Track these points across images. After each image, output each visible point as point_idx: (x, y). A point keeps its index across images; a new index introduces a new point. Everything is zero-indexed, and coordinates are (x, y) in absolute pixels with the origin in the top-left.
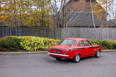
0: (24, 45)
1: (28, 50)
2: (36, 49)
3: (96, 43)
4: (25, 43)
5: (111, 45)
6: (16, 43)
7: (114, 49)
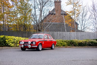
0: (9, 42)
1: (12, 46)
2: (18, 46)
3: (65, 42)
4: (10, 40)
5: (77, 43)
6: (2, 40)
7: (79, 46)
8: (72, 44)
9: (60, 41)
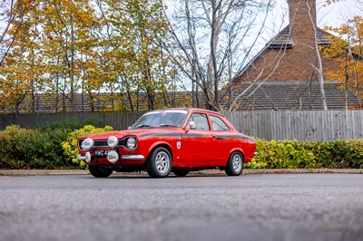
0: (73, 152)
6: (50, 144)
8: (339, 157)
9: (285, 144)
